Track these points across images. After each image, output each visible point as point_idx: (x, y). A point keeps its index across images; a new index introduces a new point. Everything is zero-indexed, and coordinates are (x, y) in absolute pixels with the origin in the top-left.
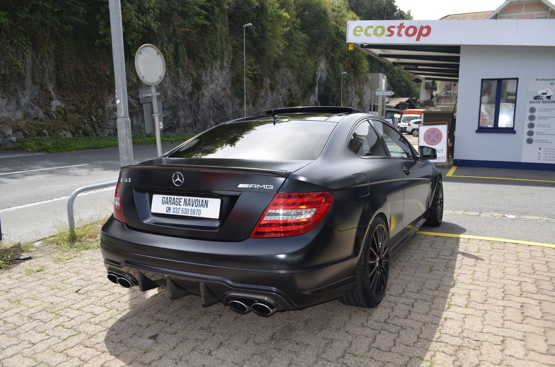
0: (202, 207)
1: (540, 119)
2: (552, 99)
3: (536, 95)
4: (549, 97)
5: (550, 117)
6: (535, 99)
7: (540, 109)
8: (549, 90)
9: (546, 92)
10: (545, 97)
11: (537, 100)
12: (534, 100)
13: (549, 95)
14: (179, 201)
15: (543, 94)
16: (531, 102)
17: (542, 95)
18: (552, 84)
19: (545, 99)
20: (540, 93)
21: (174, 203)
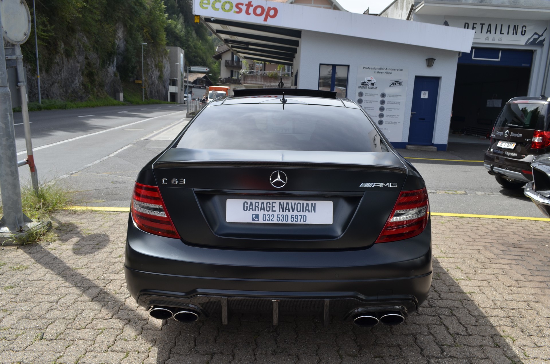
0: (307, 211)
1: (366, 102)
2: (375, 86)
3: (363, 81)
4: (373, 84)
5: (374, 101)
6: (362, 84)
7: (366, 94)
8: (373, 78)
9: (370, 79)
10: (370, 84)
11: (364, 86)
12: (361, 86)
13: (373, 82)
14: (271, 206)
15: (369, 81)
16: (360, 87)
17: (367, 81)
18: (375, 72)
19: (370, 85)
20: (366, 79)
21: (264, 209)
